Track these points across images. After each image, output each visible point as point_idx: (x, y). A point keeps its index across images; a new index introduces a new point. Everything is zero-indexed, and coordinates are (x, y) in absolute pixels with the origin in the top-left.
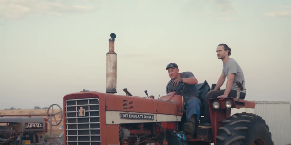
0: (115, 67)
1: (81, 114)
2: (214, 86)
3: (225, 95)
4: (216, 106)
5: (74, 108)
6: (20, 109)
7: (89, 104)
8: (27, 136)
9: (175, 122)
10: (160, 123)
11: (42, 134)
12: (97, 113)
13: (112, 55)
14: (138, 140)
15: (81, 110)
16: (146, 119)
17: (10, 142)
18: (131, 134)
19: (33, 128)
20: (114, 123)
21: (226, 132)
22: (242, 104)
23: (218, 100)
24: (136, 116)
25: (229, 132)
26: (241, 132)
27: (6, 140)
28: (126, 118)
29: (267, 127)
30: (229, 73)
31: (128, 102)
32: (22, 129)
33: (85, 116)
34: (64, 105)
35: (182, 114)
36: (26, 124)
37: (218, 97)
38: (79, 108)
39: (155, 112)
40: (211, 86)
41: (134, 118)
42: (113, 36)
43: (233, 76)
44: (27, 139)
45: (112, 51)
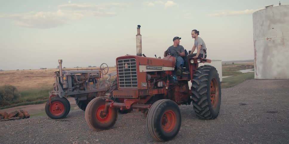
0: (141, 42)
1: (126, 67)
2: (190, 52)
3: (197, 56)
4: (192, 62)
5: (122, 64)
6: (81, 67)
7: (130, 62)
8: (91, 80)
9: (172, 71)
10: (165, 71)
11: (98, 79)
12: (135, 67)
13: (139, 36)
14: (155, 80)
15: (126, 65)
16: (158, 69)
17: (83, 83)
18: (151, 77)
19: (94, 76)
20: (144, 72)
21: (199, 72)
22: (205, 61)
23: (193, 59)
24: (153, 68)
25: (200, 72)
26: (206, 72)
27: (81, 82)
28: (149, 69)
29: (217, 71)
30: (198, 45)
31: (150, 60)
32: (88, 77)
33: (129, 68)
34: (117, 62)
35: (175, 66)
36: (90, 74)
37: (193, 57)
38: (125, 64)
39: (162, 65)
40: (188, 52)
41: (152, 69)
42: (139, 26)
43: (201, 46)
44: (91, 81)
45: (139, 34)
